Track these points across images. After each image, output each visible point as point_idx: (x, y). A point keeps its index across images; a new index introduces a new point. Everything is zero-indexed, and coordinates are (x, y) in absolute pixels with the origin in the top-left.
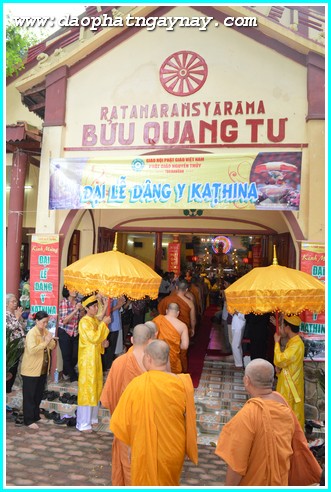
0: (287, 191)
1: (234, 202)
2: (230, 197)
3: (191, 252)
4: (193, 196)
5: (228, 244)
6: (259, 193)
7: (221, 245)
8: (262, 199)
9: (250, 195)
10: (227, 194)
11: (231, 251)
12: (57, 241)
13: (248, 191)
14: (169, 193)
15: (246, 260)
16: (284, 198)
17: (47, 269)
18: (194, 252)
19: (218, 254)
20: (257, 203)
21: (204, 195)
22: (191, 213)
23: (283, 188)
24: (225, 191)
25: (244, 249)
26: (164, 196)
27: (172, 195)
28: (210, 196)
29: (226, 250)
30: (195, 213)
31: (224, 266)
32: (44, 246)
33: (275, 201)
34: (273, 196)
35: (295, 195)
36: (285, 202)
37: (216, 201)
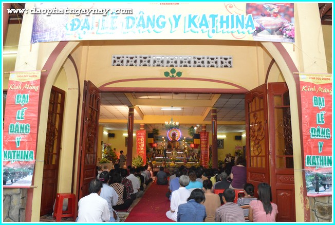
0: (282, 24)
1: (232, 32)
2: (228, 27)
3: (151, 140)
4: (190, 26)
5: (179, 134)
6: (256, 25)
7: (174, 135)
8: (259, 30)
9: (247, 26)
10: (225, 25)
11: (182, 139)
12: (39, 77)
13: (245, 22)
14: (164, 23)
15: (193, 146)
16: (280, 30)
17: (25, 109)
18: (154, 141)
19: (172, 141)
20: (255, 34)
21: (201, 25)
22: (171, 75)
23: (279, 20)
24: (222, 22)
25: (191, 137)
26: (158, 25)
27: (168, 25)
28: (207, 27)
29: (177, 138)
30: (175, 75)
31: (177, 150)
32: (24, 84)
33: (272, 32)
34: (269, 28)
35: (290, 27)
36: (281, 33)
37: (213, 31)
